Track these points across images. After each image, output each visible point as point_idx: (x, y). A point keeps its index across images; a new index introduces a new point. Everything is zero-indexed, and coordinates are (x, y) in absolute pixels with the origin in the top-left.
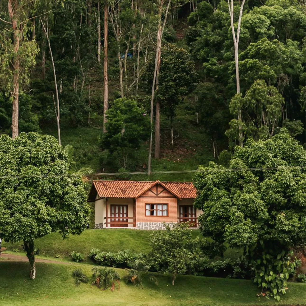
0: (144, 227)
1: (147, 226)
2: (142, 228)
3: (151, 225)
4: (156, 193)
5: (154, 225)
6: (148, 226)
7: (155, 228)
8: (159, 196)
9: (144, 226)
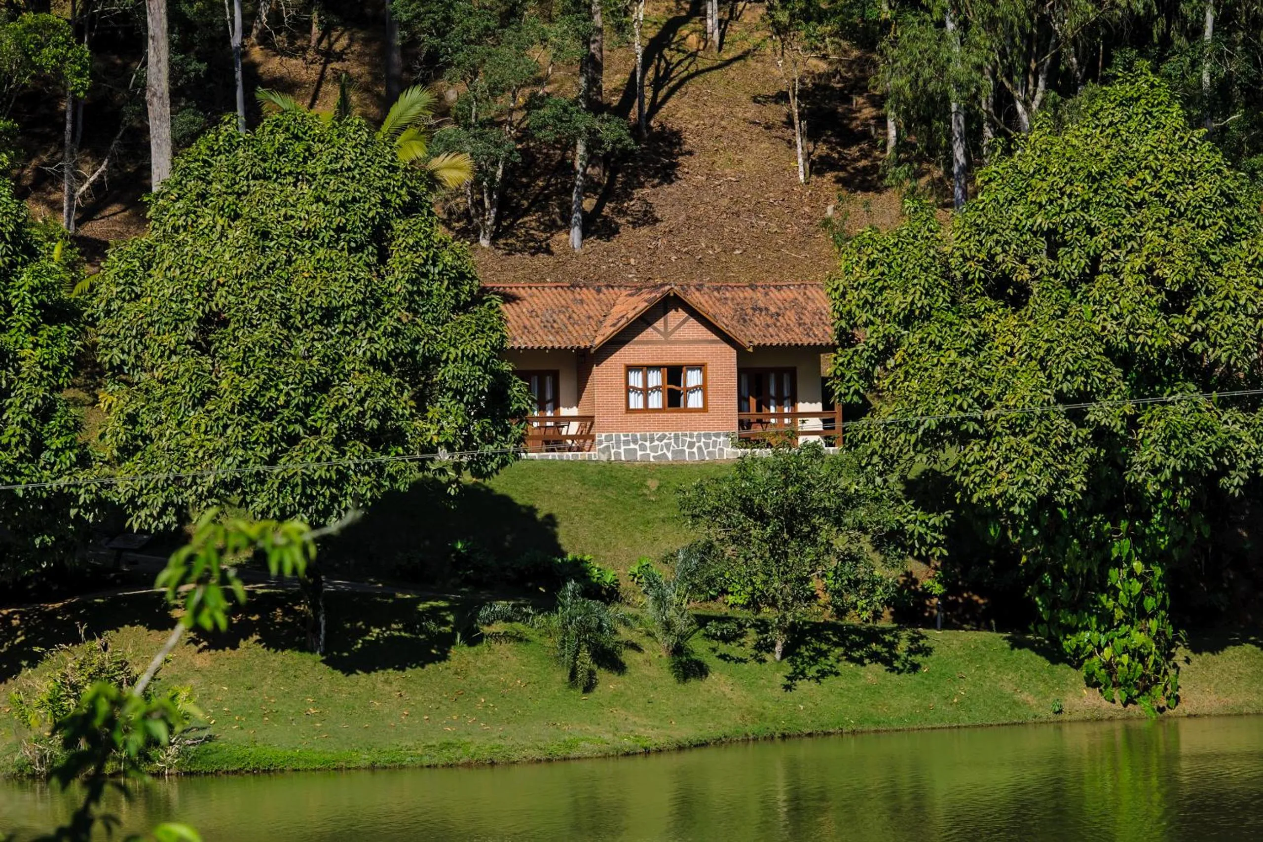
0: (622, 451)
1: (632, 446)
2: (618, 454)
3: (648, 444)
4: (662, 329)
5: (656, 443)
6: (637, 447)
7: (660, 453)
8: (672, 338)
9: (623, 448)
